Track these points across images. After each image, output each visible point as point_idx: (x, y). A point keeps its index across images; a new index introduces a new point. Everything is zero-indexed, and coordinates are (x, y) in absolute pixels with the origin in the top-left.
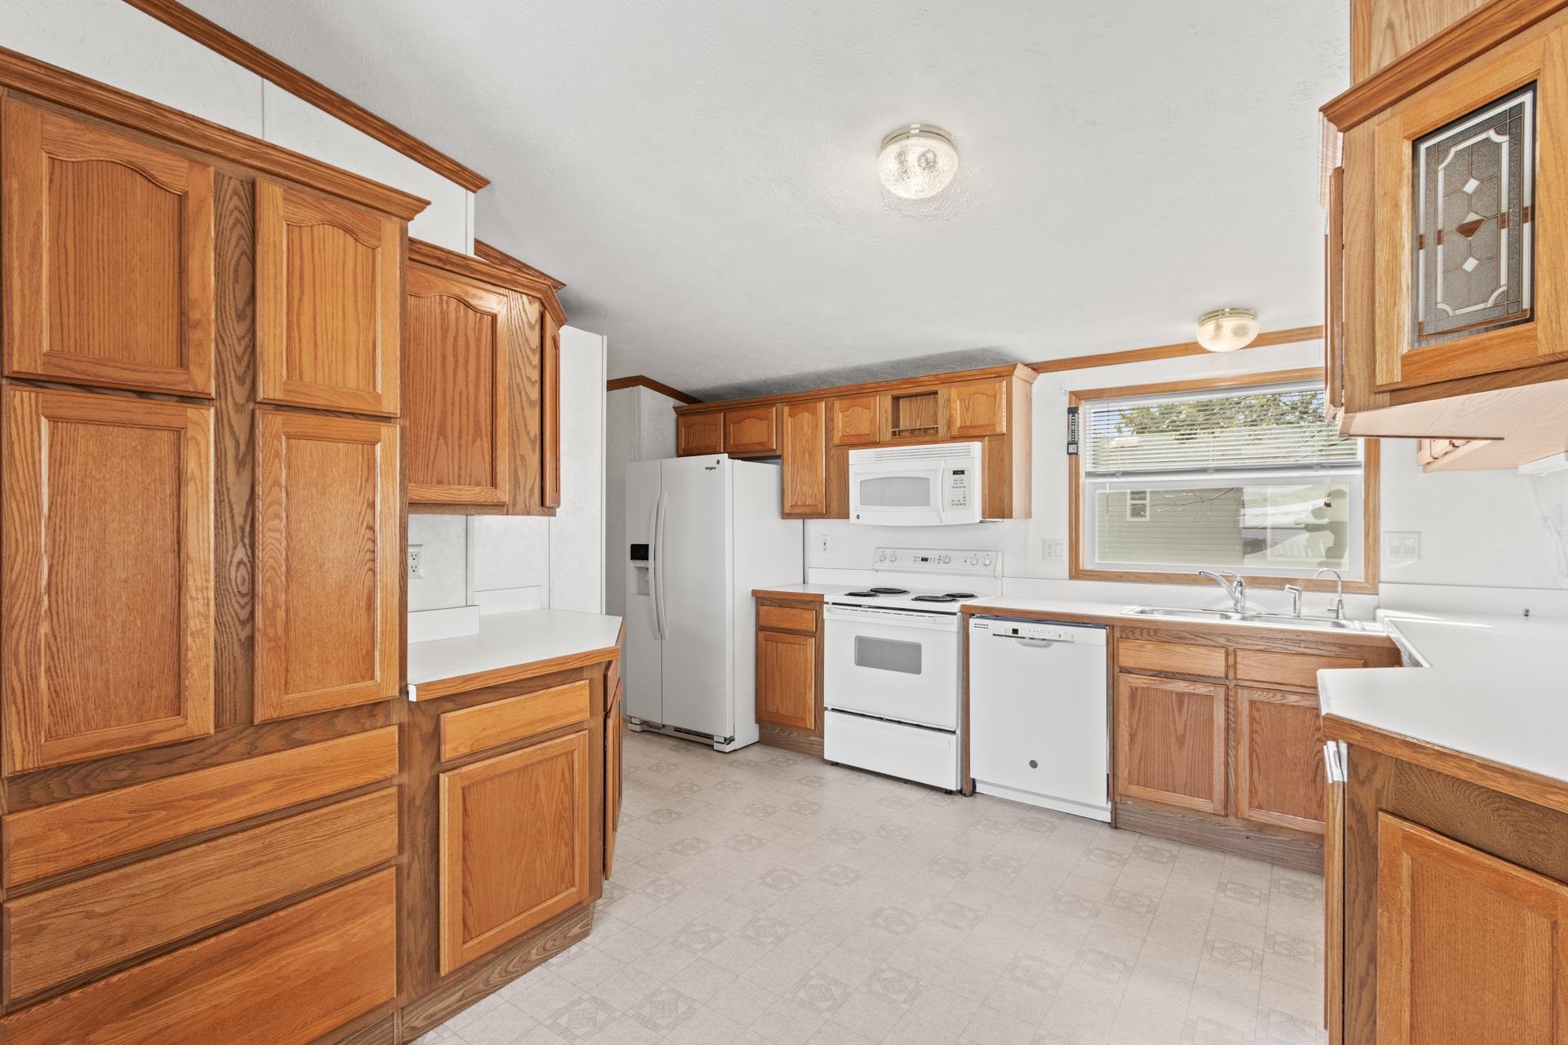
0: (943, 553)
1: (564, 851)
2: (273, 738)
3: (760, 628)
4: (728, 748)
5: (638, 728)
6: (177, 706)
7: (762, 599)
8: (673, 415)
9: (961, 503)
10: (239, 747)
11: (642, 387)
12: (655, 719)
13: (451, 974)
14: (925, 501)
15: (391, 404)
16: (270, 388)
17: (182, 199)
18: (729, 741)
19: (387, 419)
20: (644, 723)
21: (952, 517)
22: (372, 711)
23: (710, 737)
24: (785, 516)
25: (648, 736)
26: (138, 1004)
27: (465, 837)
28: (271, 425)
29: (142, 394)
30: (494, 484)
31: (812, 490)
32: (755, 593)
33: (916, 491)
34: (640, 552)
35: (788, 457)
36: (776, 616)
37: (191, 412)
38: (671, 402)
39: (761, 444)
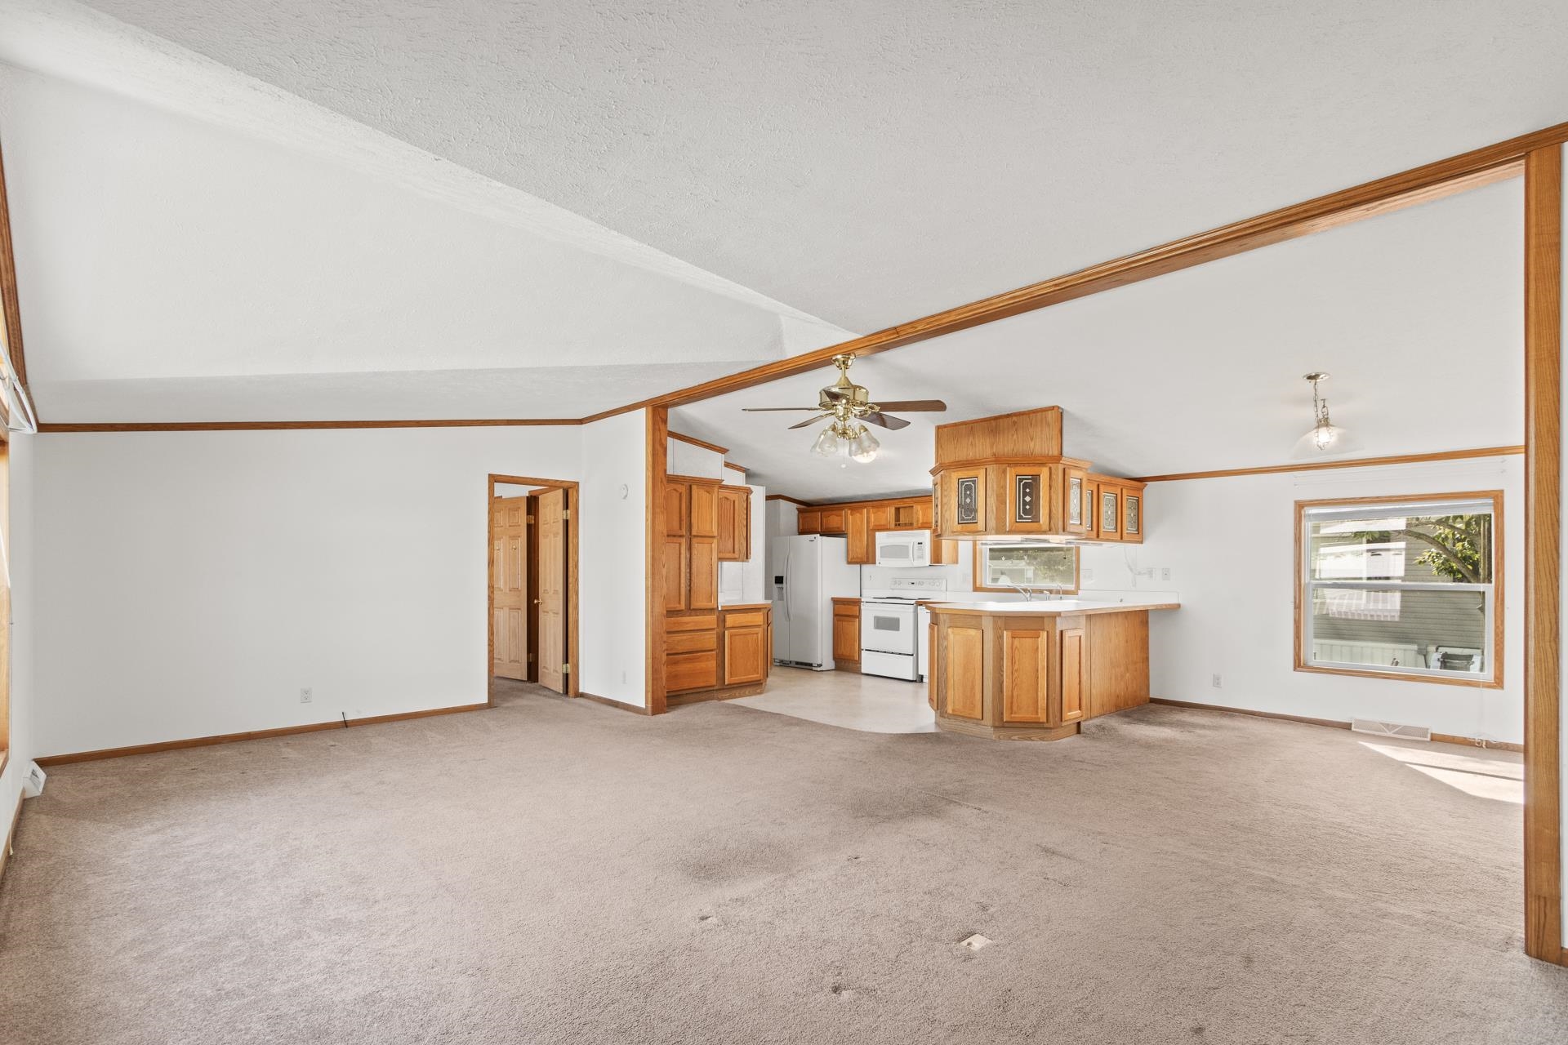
0: (920, 580)
1: (755, 663)
2: (693, 612)
3: (835, 615)
4: (819, 669)
5: (778, 664)
6: (679, 603)
7: (836, 602)
8: (797, 512)
9: (921, 557)
10: (688, 614)
11: (781, 500)
12: (786, 658)
13: (728, 685)
14: (907, 556)
15: (716, 534)
16: (694, 533)
17: (681, 494)
18: (820, 666)
19: (714, 537)
20: (782, 661)
21: (917, 563)
22: (711, 610)
23: (811, 665)
24: (849, 563)
25: (783, 668)
26: (675, 663)
27: (731, 649)
28: (694, 540)
29: (674, 536)
30: (734, 552)
31: (860, 551)
32: (832, 598)
33: (900, 551)
34: (779, 580)
35: (850, 535)
36: (843, 610)
37: (681, 539)
38: (796, 505)
39: (838, 528)
